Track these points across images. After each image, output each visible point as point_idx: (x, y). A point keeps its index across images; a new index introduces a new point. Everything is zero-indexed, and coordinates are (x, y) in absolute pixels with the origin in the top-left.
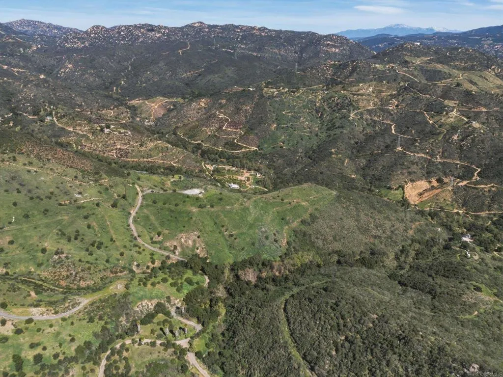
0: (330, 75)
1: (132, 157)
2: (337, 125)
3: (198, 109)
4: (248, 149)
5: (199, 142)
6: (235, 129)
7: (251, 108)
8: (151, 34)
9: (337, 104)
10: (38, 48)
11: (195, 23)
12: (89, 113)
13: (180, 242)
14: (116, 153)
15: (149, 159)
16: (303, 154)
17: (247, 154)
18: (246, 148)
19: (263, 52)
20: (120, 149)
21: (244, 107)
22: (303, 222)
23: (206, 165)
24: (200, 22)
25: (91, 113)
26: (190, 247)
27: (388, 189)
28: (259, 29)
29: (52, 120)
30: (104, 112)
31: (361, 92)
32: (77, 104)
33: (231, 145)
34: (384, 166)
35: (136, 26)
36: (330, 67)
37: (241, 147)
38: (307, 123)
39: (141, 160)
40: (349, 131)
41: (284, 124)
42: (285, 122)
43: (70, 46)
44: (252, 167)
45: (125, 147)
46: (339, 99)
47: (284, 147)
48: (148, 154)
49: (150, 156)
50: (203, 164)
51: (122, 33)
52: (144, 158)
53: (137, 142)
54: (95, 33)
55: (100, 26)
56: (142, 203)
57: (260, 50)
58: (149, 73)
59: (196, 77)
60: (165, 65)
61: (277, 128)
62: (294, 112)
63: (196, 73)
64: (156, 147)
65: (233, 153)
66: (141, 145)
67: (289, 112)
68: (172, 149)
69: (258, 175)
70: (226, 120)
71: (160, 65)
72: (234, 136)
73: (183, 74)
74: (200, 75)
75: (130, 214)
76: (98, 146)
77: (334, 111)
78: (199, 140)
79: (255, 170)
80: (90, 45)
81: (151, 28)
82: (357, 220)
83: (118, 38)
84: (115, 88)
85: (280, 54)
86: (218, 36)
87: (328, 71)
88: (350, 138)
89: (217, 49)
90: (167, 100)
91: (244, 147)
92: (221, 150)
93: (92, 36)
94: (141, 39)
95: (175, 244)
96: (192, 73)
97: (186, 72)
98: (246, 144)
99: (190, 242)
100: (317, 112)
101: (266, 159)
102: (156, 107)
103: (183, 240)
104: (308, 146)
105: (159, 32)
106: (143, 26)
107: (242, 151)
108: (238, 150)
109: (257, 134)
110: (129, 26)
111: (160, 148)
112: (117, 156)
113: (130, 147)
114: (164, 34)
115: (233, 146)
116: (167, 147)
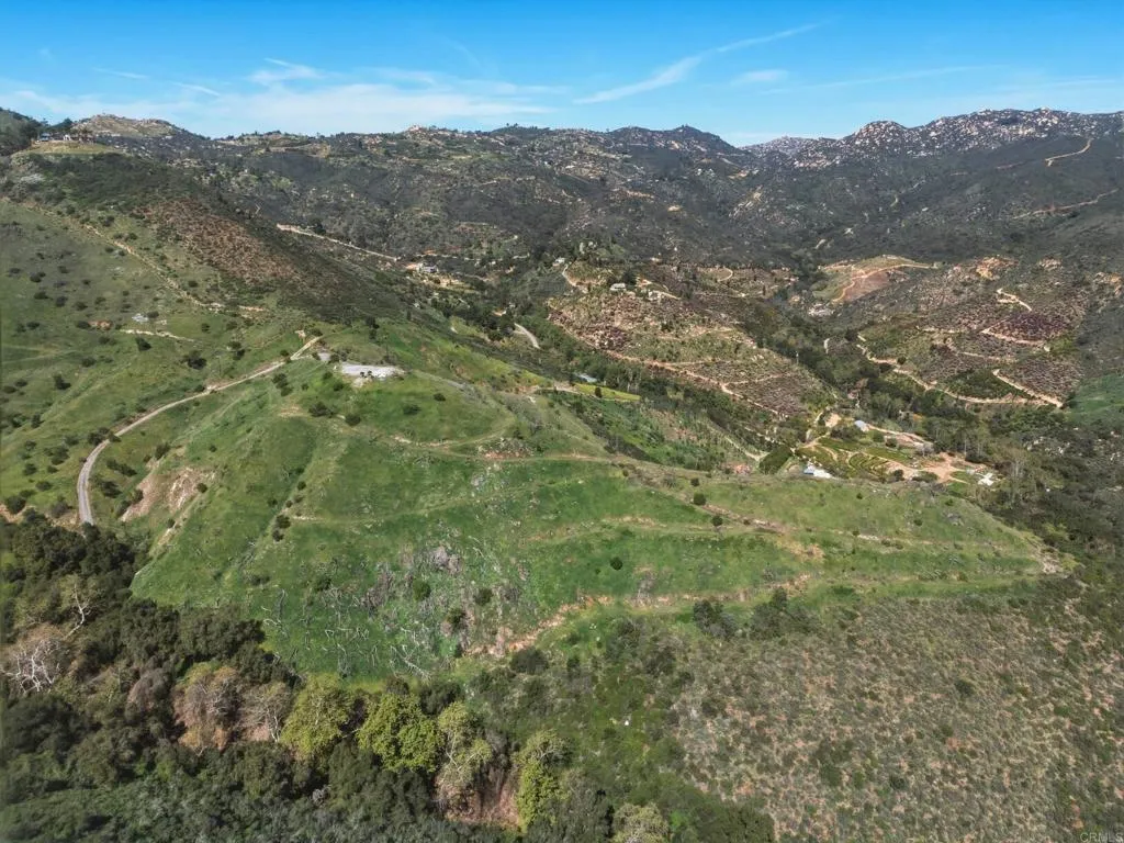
1: (636, 352)
3: (965, 284)
5: (893, 361)
6: (1025, 338)
8: (1006, 130)
13: (164, 489)
14: (602, 337)
15: (668, 366)
17: (1009, 415)
18: (1023, 394)
20: (616, 330)
21: (1101, 278)
25: (678, 270)
29: (564, 265)
30: (711, 270)
32: (661, 249)
33: (974, 380)
35: (974, 116)
37: (1003, 391)
39: (647, 361)
43: (802, 165)
45: (629, 326)
48: (670, 352)
49: (673, 356)
51: (933, 134)
52: (655, 358)
53: (661, 319)
54: (865, 138)
55: (885, 122)
56: (261, 376)
59: (1059, 221)
60: (981, 192)
64: (706, 340)
66: (666, 328)
68: (749, 354)
69: (987, 481)
71: (968, 192)
73: (1019, 213)
75: (200, 390)
78: (893, 357)
80: (843, 162)
81: (1013, 118)
83: (916, 148)
90: (910, 264)
92: (931, 388)
93: (857, 143)
94: (972, 145)
96: (1053, 209)
97: (1034, 206)
98: (1028, 385)
102: (865, 277)
105: (1031, 124)
106: (990, 116)
107: (1003, 401)
108: (984, 398)
109: (1089, 357)
110: (956, 118)
111: (719, 344)
112: (601, 344)
113: (639, 327)
114: (1041, 129)
115: (979, 382)
116: (738, 347)
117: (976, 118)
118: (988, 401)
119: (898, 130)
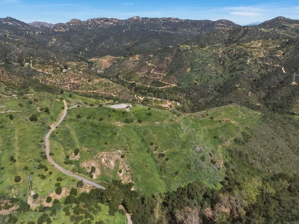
0: (227, 38)
1: (81, 89)
2: (237, 68)
3: (134, 61)
4: (169, 86)
5: (134, 82)
6: (160, 73)
7: (171, 58)
8: (107, 23)
9: (235, 55)
10: (39, 33)
11: (134, 17)
12: (59, 63)
13: (100, 162)
14: (70, 86)
15: (95, 91)
16: (213, 89)
17: (168, 90)
19: (177, 31)
20: (73, 83)
21: (166, 58)
22: (236, 141)
23: (138, 97)
24: (138, 17)
25: (60, 63)
26: (112, 168)
27: (291, 114)
28: (174, 19)
29: (29, 65)
30: (69, 63)
31: (253, 46)
32: (51, 58)
33: (157, 83)
34: (282, 97)
35: (98, 19)
36: (227, 32)
37: (165, 85)
38: (213, 68)
39: (89, 91)
40: (248, 72)
41: (196, 68)
42: (197, 67)
43: (57, 31)
44: (173, 98)
45: (77, 82)
46: (236, 51)
47: (198, 84)
49: (95, 89)
50: (136, 96)
51: (89, 23)
53: (86, 79)
54: (73, 23)
55: (76, 19)
56: (65, 117)
57: (174, 30)
58: (103, 43)
59: (134, 46)
60: (114, 39)
61: (191, 71)
62: (204, 60)
63: (134, 43)
64: (100, 83)
65: (158, 89)
66: (89, 81)
67: (200, 60)
68: (112, 85)
69: (178, 104)
70: (153, 67)
71: (111, 39)
72: (159, 78)
73: (125, 44)
74: (136, 44)
75: (49, 128)
76: (57, 81)
77: (233, 59)
79: (176, 100)
80: (69, 30)
81: (107, 20)
82: (287, 140)
83: (86, 26)
84: (81, 53)
85: (188, 32)
86: (148, 23)
87: (226, 35)
88: (249, 77)
89: (147, 29)
90: (113, 57)
91: (166, 84)
92: (149, 87)
93: (71, 25)
94: (100, 26)
95: (93, 165)
96: (131, 43)
97: (127, 42)
98: (168, 83)
99: (112, 163)
100: (220, 60)
101: (184, 92)
102: (106, 61)
103: (103, 160)
104: (216, 83)
105: (112, 22)
106: (102, 19)
107: (165, 87)
108: (162, 87)
109: (176, 75)
110: (94, 19)
111: (104, 83)
112: (70, 89)
113: (80, 82)
114: (114, 23)
115: (158, 84)
116: (109, 83)
117: (98, 20)
118: (163, 87)
119: (80, 21)
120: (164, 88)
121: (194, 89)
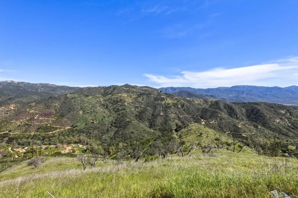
3: (7, 111)
4: (62, 129)
7: (59, 104)
17: (62, 133)
19: (55, 92)
23: (15, 150)
28: (51, 85)
37: (56, 129)
38: (102, 110)
40: (129, 111)
41: (88, 111)
42: (88, 109)
44: (72, 140)
47: (95, 123)
50: (10, 149)
61: (83, 113)
62: (92, 105)
67: (89, 105)
69: (81, 146)
70: (36, 114)
72: (46, 123)
74: (10, 99)
77: (114, 104)
79: (75, 143)
88: (132, 114)
89: (24, 89)
91: (58, 128)
92: (33, 134)
96: (3, 98)
98: (61, 126)
100: (104, 105)
101: (84, 132)
107: (57, 131)
109: (68, 118)
115: (47, 129)
118: (54, 132)
120: (56, 133)
121: (93, 128)
